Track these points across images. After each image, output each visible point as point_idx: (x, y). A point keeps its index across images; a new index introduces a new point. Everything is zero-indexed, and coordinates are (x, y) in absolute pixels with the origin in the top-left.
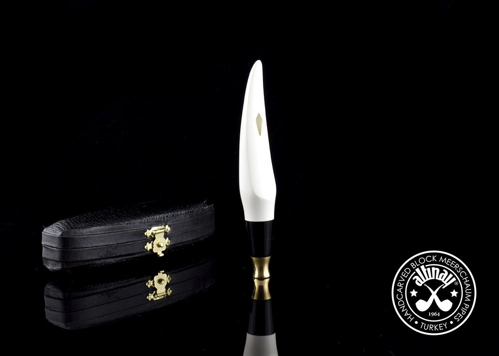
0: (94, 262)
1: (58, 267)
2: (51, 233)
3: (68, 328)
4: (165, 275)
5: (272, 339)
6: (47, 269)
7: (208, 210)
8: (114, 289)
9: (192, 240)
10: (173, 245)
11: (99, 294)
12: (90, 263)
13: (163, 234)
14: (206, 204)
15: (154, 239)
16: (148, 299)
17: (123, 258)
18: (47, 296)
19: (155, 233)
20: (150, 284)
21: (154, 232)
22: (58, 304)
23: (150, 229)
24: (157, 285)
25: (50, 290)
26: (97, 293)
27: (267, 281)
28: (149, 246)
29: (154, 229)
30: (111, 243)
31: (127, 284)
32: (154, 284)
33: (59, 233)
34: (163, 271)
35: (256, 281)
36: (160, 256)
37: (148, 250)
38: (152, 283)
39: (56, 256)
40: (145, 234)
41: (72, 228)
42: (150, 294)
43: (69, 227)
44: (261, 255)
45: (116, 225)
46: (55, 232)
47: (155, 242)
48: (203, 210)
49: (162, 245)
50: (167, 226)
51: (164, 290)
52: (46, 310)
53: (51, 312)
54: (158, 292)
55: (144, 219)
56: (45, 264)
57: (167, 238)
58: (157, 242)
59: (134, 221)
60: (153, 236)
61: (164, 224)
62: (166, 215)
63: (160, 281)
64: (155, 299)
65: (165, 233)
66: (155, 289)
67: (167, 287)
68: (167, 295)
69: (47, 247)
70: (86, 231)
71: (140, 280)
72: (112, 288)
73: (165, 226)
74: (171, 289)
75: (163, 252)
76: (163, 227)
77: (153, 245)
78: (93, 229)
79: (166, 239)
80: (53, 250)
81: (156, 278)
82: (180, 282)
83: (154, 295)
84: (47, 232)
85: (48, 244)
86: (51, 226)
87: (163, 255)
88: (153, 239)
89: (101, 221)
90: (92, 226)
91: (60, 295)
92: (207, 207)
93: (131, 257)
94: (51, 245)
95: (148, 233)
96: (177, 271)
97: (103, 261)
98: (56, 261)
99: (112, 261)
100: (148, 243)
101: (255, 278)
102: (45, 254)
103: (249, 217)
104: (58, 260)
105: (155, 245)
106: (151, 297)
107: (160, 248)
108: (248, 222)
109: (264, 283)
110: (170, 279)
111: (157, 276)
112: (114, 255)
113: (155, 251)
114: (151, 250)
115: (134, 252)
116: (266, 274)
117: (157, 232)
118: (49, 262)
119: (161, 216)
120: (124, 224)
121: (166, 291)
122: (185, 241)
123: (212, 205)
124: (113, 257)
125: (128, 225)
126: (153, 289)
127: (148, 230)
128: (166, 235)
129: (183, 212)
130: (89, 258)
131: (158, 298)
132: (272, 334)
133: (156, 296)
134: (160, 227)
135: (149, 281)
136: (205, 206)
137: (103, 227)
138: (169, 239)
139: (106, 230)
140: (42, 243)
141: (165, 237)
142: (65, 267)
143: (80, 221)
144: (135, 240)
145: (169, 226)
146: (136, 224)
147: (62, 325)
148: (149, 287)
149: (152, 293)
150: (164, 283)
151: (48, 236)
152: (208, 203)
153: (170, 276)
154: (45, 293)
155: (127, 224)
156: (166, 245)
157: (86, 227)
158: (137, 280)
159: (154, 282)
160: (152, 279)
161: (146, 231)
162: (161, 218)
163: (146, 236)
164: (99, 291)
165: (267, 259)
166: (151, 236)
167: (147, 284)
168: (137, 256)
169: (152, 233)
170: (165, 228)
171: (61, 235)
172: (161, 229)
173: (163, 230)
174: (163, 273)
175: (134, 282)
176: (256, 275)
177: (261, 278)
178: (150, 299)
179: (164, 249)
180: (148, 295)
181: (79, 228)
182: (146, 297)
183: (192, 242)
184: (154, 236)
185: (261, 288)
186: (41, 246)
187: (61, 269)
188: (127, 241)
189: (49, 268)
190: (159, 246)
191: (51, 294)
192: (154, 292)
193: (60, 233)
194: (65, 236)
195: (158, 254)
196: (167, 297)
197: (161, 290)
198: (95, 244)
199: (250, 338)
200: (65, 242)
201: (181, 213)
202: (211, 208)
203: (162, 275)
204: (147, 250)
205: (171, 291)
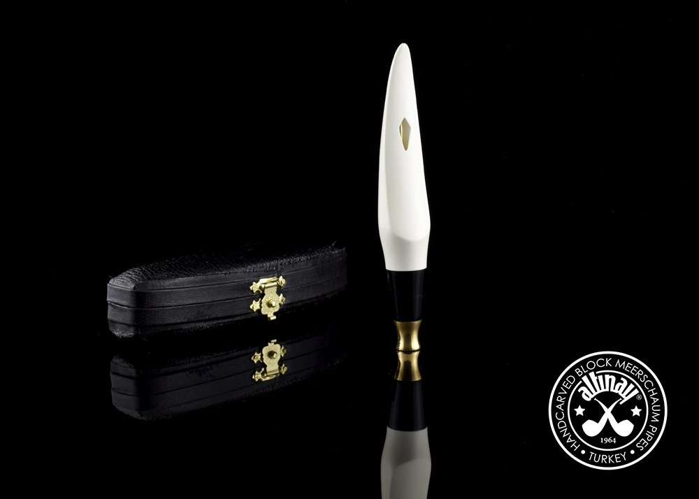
0: (180, 326)
1: (130, 333)
2: (120, 286)
3: (143, 418)
4: (278, 346)
5: (422, 437)
6: (115, 336)
7: (338, 256)
8: (208, 364)
9: (316, 298)
10: (288, 304)
11: (187, 372)
12: (175, 327)
13: (275, 289)
14: (335, 246)
15: (262, 295)
16: (254, 380)
17: (220, 321)
18: (115, 373)
19: (265, 288)
20: (256, 358)
21: (263, 286)
22: (130, 385)
23: (257, 282)
24: (266, 360)
25: (118, 364)
26: (184, 370)
27: (416, 354)
28: (255, 306)
29: (263, 281)
30: (203, 301)
31: (224, 357)
32: (262, 359)
33: (131, 286)
34: (275, 341)
35: (400, 354)
36: (272, 319)
37: (255, 310)
38: (260, 357)
39: (127, 317)
40: (251, 288)
41: (149, 279)
42: (257, 372)
43: (145, 278)
44: (408, 318)
45: (210, 276)
46: (126, 285)
47: (265, 300)
48: (331, 255)
49: (274, 304)
50: (281, 277)
51: (276, 366)
52: (113, 393)
53: (119, 396)
54: (268, 369)
55: (250, 268)
56: (111, 329)
57: (281, 295)
58: (267, 300)
59: (236, 270)
60: (261, 292)
61: (276, 274)
62: (280, 263)
63: (271, 354)
64: (263, 380)
65: (279, 286)
66: (265, 366)
67: (280, 363)
68: (281, 374)
69: (115, 305)
70: (168, 283)
71: (244, 352)
72: (205, 363)
73: (278, 277)
74: (285, 366)
75: (275, 314)
76: (275, 279)
77: (261, 303)
78: (178, 280)
79: (279, 295)
80: (122, 309)
81: (265, 350)
82: (299, 356)
83: (263, 374)
84: (114, 284)
85: (116, 301)
86: (120, 276)
87: (275, 317)
88: (260, 295)
89: (190, 270)
90: (177, 276)
91: (132, 372)
92: (336, 252)
93: (231, 320)
94: (120, 302)
95: (255, 287)
96: (294, 340)
97: (192, 325)
98: (126, 325)
99: (205, 325)
100: (254, 301)
101: (399, 351)
102: (111, 314)
103: (391, 265)
104: (129, 323)
105: (264, 304)
106: (258, 376)
107: (272, 308)
108: (390, 272)
109: (411, 358)
110: (285, 350)
111: (267, 347)
112: (207, 318)
113: (263, 312)
114: (259, 311)
115: (235, 313)
116: (415, 345)
117: (267, 286)
118: (118, 325)
119: (272, 263)
120: (221, 274)
121: (280, 369)
122: (305, 298)
123: (344, 249)
124: (205, 321)
125: (227, 276)
126: (262, 365)
127: (254, 283)
128: (279, 291)
129: (303, 258)
130: (173, 321)
131: (268, 378)
132: (423, 428)
133: (265, 375)
134: (271, 279)
135: (256, 354)
136: (334, 250)
137: (192, 278)
138: (284, 296)
139: (197, 282)
140: (108, 299)
141: (278, 293)
142: (140, 333)
143: (160, 269)
144: (236, 296)
145: (284, 278)
146: (237, 274)
147: (135, 415)
148: (256, 362)
149: (259, 371)
150: (277, 357)
151: (116, 289)
152: (338, 246)
153: (285, 348)
154: (112, 370)
155: (225, 274)
156: (280, 304)
157: (169, 278)
158: (238, 353)
159: (262, 355)
160: (260, 351)
161: (252, 284)
162: (273, 266)
163: (252, 291)
164: (187, 366)
165: (417, 323)
166: (258, 291)
167: (252, 359)
168: (238, 318)
169: (260, 288)
170: (278, 280)
171: (135, 288)
172: (273, 282)
173: (276, 283)
174: (275, 343)
175: (235, 354)
176: (401, 346)
177: (408, 351)
178: (257, 380)
179: (277, 309)
180: (254, 373)
181: (159, 279)
182: (252, 376)
183: (315, 300)
184: (263, 291)
185: (408, 364)
186: (106, 304)
187: (134, 336)
188: (225, 298)
189: (117, 334)
190: (270, 305)
191: (120, 371)
192: (263, 369)
193: (133, 286)
194: (139, 290)
195: (268, 316)
196: (280, 378)
197: (272, 366)
198: (181, 302)
199: (391, 433)
200: (140, 298)
201: (300, 260)
202: (342, 252)
203: (273, 346)
204: (252, 310)
205: (286, 368)
